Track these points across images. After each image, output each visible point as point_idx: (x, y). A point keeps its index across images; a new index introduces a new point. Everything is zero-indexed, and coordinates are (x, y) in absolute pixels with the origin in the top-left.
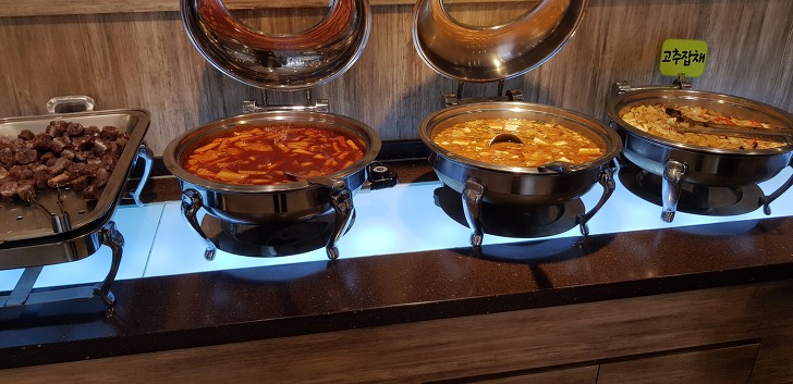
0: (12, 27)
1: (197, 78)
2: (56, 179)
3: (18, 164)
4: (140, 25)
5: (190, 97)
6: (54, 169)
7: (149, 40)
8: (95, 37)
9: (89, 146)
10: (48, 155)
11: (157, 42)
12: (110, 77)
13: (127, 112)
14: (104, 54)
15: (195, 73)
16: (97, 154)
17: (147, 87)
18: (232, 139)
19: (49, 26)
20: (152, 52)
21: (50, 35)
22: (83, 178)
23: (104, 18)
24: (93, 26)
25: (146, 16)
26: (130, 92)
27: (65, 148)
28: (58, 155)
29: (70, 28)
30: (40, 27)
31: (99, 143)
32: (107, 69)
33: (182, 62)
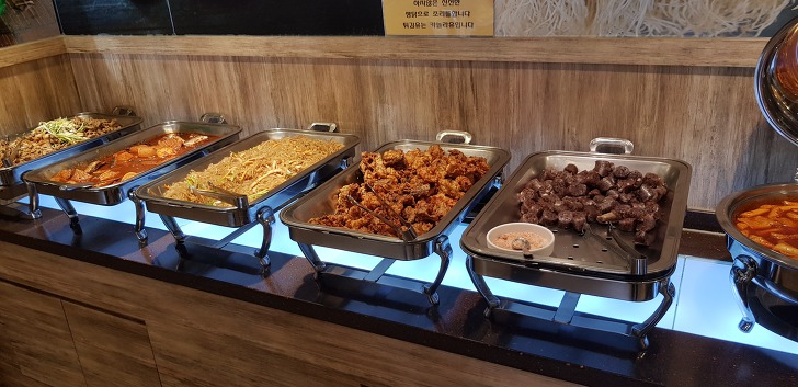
0: (577, 73)
1: (743, 137)
2: (605, 216)
3: (570, 195)
4: (697, 78)
5: (731, 155)
6: (603, 207)
7: (703, 94)
8: (650, 86)
9: (633, 190)
10: (595, 191)
11: (710, 97)
12: (654, 124)
13: (668, 161)
14: (654, 103)
15: (744, 131)
16: (640, 198)
17: (688, 138)
18: (783, 208)
19: (610, 73)
20: (702, 107)
21: (609, 81)
22: (631, 221)
23: (663, 69)
24: (650, 77)
25: (706, 70)
26: (669, 142)
27: (612, 188)
28: (604, 193)
29: (629, 76)
30: (602, 74)
31: (644, 189)
32: (652, 118)
33: (732, 119)
